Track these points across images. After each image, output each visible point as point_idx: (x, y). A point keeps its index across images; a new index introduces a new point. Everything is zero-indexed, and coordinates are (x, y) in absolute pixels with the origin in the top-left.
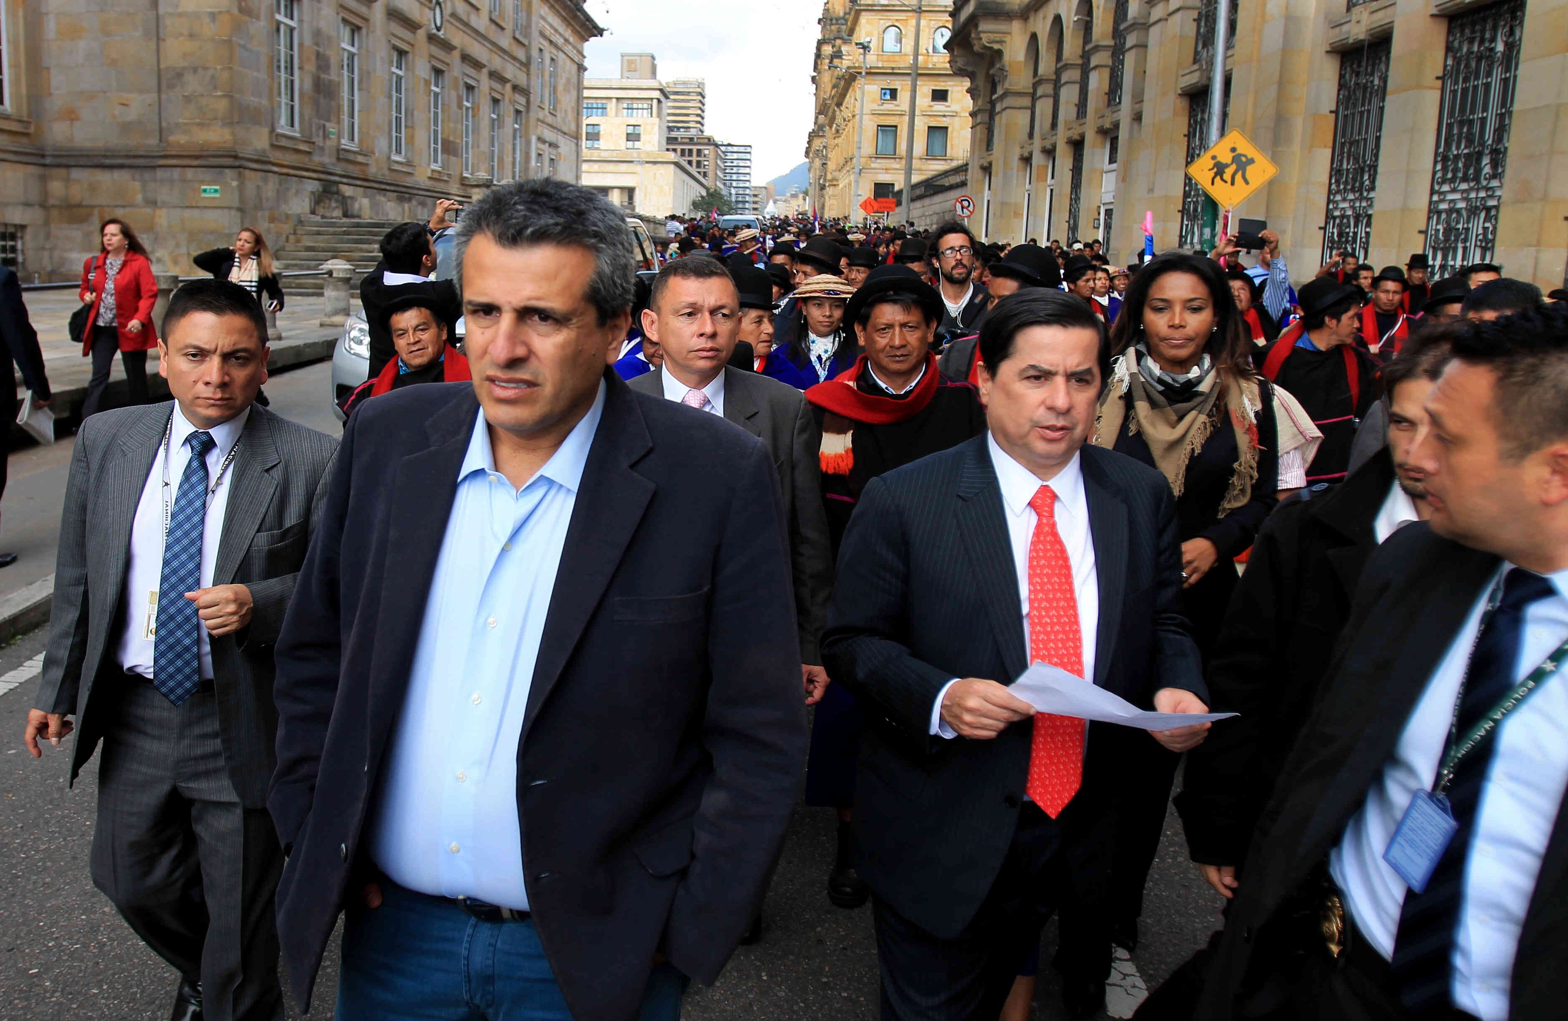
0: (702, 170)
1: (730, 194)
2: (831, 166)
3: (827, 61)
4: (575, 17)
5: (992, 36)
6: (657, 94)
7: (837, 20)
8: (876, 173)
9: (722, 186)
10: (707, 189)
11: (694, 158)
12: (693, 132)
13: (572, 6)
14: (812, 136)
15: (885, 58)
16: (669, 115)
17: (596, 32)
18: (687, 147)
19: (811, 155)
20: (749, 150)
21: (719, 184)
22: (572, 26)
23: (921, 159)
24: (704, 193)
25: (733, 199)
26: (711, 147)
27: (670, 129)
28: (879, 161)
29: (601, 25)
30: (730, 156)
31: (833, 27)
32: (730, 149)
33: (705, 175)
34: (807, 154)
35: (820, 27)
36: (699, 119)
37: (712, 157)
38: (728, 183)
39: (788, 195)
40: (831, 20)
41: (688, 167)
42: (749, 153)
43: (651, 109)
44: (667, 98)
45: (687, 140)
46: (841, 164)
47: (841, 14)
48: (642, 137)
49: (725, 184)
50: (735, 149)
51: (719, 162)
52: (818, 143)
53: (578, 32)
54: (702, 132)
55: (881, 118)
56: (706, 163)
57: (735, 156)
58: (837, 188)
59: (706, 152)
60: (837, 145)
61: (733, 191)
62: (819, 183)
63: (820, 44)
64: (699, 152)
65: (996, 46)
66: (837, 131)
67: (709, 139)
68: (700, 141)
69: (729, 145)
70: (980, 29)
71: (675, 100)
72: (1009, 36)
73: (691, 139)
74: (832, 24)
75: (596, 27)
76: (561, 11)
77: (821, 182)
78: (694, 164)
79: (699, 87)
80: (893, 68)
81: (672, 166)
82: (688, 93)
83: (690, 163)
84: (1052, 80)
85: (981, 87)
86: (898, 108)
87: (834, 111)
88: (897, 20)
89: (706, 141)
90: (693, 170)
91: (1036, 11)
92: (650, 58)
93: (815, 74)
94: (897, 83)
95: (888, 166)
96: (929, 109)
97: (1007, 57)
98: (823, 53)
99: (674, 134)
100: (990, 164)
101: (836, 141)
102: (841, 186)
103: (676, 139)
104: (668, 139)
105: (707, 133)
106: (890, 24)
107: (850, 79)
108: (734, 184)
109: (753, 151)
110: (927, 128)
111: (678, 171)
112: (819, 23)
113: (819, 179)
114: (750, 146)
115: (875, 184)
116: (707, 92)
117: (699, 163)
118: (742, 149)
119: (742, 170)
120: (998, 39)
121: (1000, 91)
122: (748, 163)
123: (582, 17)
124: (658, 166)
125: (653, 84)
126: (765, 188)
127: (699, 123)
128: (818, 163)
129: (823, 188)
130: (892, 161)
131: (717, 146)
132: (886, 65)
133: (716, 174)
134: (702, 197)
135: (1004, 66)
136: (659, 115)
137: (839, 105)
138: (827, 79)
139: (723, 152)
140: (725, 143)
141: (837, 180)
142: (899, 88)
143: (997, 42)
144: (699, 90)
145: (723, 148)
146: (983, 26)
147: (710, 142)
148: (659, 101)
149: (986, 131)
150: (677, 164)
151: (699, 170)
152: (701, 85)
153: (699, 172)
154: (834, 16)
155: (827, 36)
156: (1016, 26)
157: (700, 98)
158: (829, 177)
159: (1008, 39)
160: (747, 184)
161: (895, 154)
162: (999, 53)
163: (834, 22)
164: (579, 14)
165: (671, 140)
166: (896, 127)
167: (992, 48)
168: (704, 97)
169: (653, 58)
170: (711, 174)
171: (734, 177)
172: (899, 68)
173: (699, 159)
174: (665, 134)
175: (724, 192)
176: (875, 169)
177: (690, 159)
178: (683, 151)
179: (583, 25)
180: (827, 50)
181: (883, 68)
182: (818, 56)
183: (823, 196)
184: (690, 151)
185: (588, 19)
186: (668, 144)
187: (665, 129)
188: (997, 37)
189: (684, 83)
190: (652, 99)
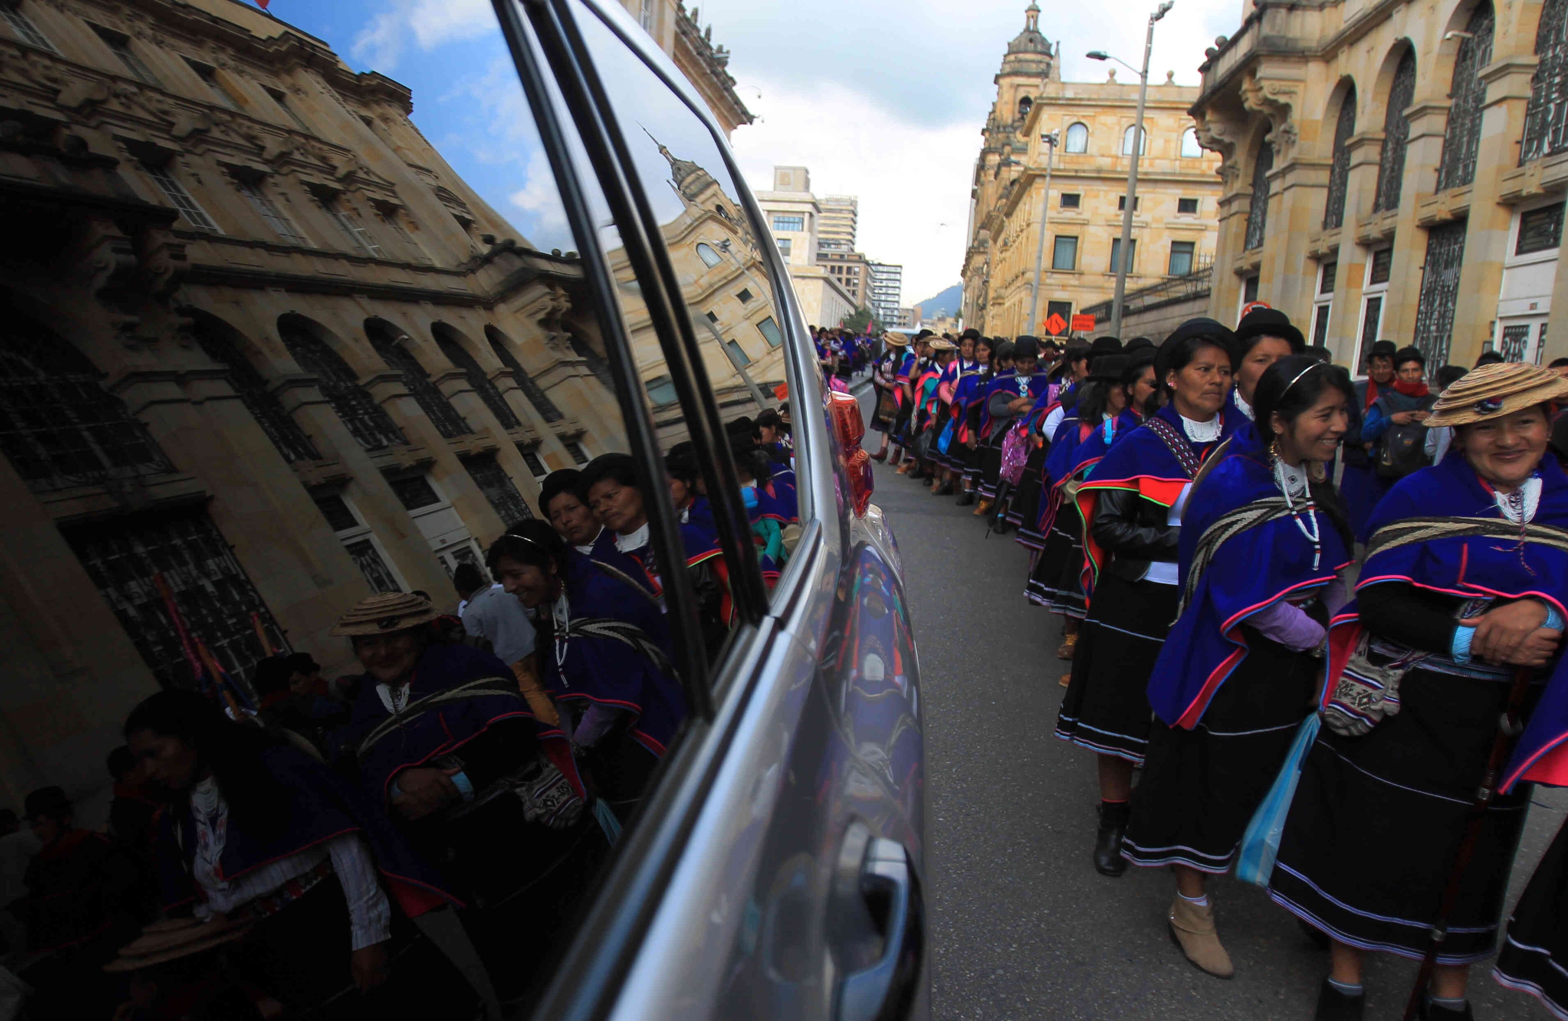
0: (851, 288)
1: (878, 314)
2: (994, 283)
3: (992, 172)
4: (722, 98)
5: (1277, 85)
6: (809, 208)
7: (1005, 127)
8: (1052, 290)
9: (870, 306)
10: (856, 308)
11: (844, 276)
12: (844, 249)
13: (719, 84)
14: (970, 254)
15: (1067, 159)
16: (821, 232)
17: (745, 119)
18: (837, 264)
19: (969, 274)
20: (899, 270)
21: (868, 304)
22: (719, 109)
23: (1104, 275)
24: (853, 312)
25: (881, 319)
26: (862, 265)
27: (821, 245)
28: (1055, 276)
29: (751, 111)
30: (879, 276)
31: (1000, 136)
32: (881, 268)
33: (854, 293)
34: (963, 274)
35: (983, 138)
36: (850, 237)
37: (862, 275)
38: (876, 303)
39: (935, 318)
40: (998, 128)
41: (837, 283)
42: (900, 273)
43: (803, 223)
44: (819, 211)
45: (838, 257)
46: (1010, 280)
47: (1010, 121)
48: (792, 252)
49: (873, 304)
50: (885, 269)
51: (869, 281)
52: (978, 260)
53: (726, 117)
54: (852, 250)
55: (1060, 227)
56: (856, 281)
57: (885, 276)
58: (1002, 307)
59: (857, 270)
60: (1004, 259)
61: (881, 312)
62: (978, 304)
63: (984, 153)
64: (849, 270)
65: (1282, 99)
66: (1005, 244)
67: (860, 257)
68: (851, 258)
69: (880, 265)
70: (1259, 75)
71: (826, 218)
72: (1302, 85)
73: (842, 256)
74: (999, 132)
75: (745, 112)
76: (706, 89)
77: (980, 301)
78: (844, 282)
79: (851, 205)
80: (1076, 171)
81: (821, 282)
82: (841, 211)
83: (839, 280)
84: (1378, 140)
85: (1241, 165)
86: (1079, 217)
87: (1003, 221)
88: (1083, 116)
89: (857, 258)
90: (842, 287)
91: (1351, 44)
92: (804, 172)
93: (976, 187)
94: (1080, 187)
95: (1065, 282)
96: (1116, 218)
97: (1296, 115)
98: (987, 163)
99: (824, 251)
100: (1256, 267)
101: (1004, 255)
102: (1007, 304)
103: (826, 255)
104: (819, 255)
105: (858, 249)
106: (1075, 120)
107: (1029, 179)
108: (883, 304)
109: (903, 272)
110: (1111, 241)
111: (828, 287)
112: (983, 134)
113: (978, 298)
114: (901, 267)
115: (1050, 303)
116: (860, 210)
117: (848, 281)
118: (892, 269)
119: (890, 291)
120: (1287, 89)
121: (1278, 164)
122: (897, 284)
123: (729, 98)
124: (808, 281)
125: (807, 197)
126: (913, 311)
127: (851, 241)
128: (977, 281)
129: (983, 308)
130: (1070, 276)
131: (867, 263)
132: (1068, 166)
133: (866, 293)
134: (850, 315)
135: (1292, 127)
136: (811, 230)
137: (1009, 215)
138: (992, 190)
139: (874, 272)
140: (876, 262)
141: (1003, 298)
142: (1082, 194)
143: (1285, 93)
144: (851, 208)
145: (873, 268)
146: (1265, 70)
147: (861, 259)
148: (811, 215)
149: (1245, 223)
150: (827, 280)
151: (848, 288)
152: (853, 203)
153: (849, 291)
154: (1001, 124)
155: (993, 146)
156: (1314, 69)
157: (852, 216)
158: (991, 294)
159: (1300, 88)
160: (896, 305)
161: (1074, 269)
162: (1284, 110)
163: (1001, 129)
164: (726, 94)
165: (821, 257)
166: (1076, 238)
167: (1275, 101)
168: (855, 215)
169: (807, 172)
170: (860, 293)
171: (883, 297)
172: (1084, 171)
173: (849, 276)
174: (816, 250)
175: (873, 312)
176: (1051, 285)
177: (839, 276)
178: (833, 268)
179: (731, 109)
180: (994, 159)
181: (1065, 170)
182: (981, 168)
183: (982, 316)
184: (840, 268)
185: (737, 102)
186: (817, 260)
187: (816, 245)
188: (1285, 86)
189: (837, 201)
190: (803, 213)
